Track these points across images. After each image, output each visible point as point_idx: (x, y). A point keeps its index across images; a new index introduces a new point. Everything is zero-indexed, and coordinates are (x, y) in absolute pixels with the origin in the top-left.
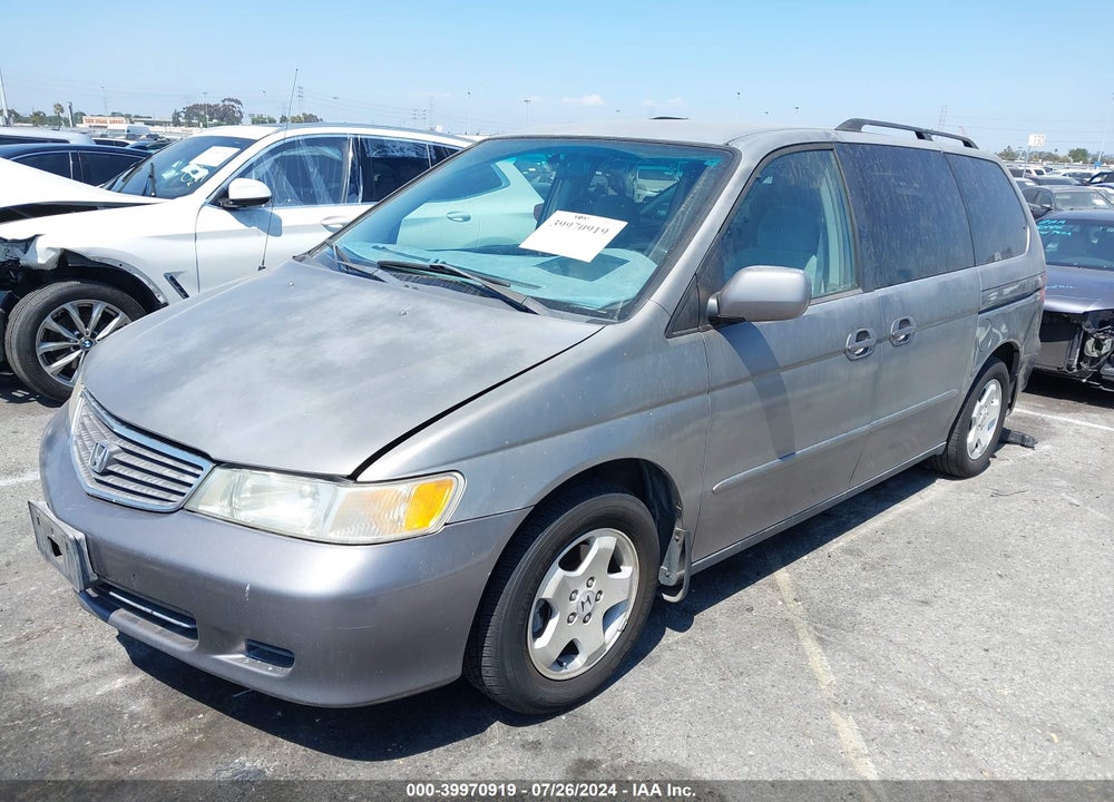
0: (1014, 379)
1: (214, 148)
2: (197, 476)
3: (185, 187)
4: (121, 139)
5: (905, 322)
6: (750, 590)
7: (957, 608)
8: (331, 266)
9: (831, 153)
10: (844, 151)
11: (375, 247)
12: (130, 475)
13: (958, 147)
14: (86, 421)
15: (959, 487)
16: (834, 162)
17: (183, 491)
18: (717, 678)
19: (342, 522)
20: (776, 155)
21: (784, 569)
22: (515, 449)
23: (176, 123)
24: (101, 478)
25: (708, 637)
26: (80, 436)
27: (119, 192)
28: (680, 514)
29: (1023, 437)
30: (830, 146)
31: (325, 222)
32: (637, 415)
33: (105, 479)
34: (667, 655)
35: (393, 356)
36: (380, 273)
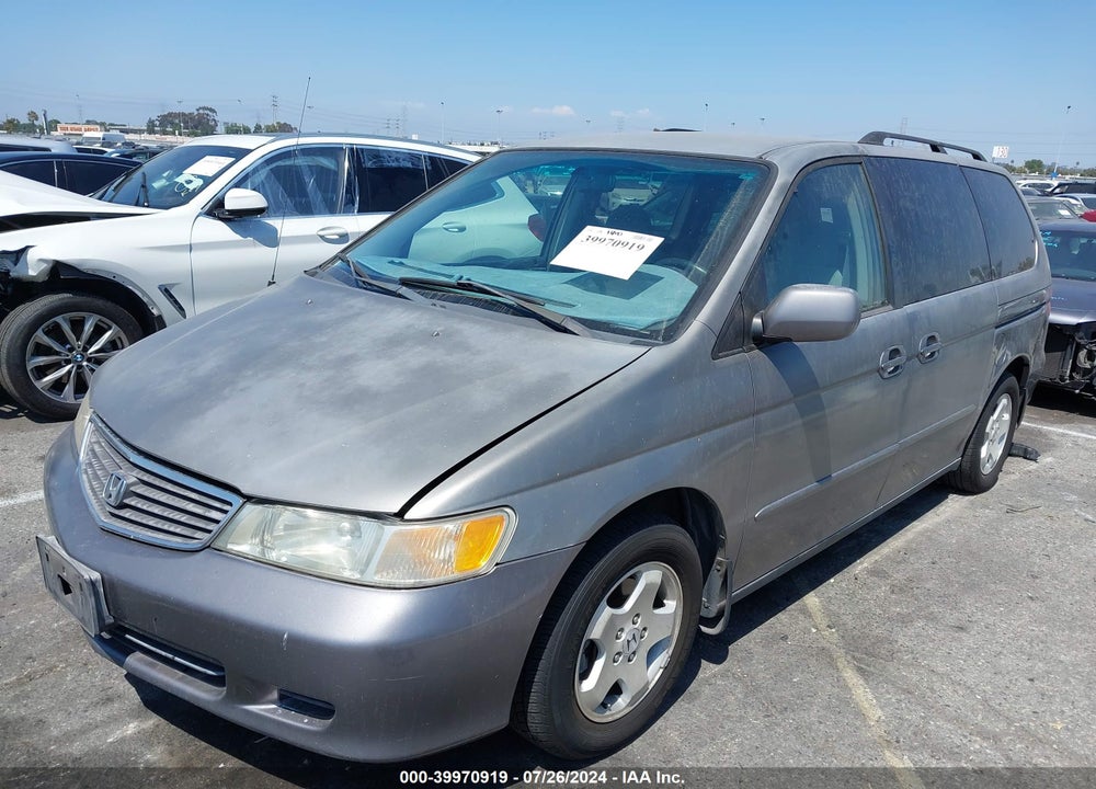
0: (1022, 392)
1: (207, 158)
2: (226, 512)
3: (179, 197)
4: (97, 146)
5: (932, 339)
6: (782, 616)
7: (994, 634)
8: (347, 281)
9: (860, 167)
10: (872, 165)
11: (392, 262)
12: (150, 509)
13: (967, 159)
14: (97, 448)
15: (972, 503)
16: (863, 176)
17: (209, 528)
18: (761, 715)
19: (387, 564)
20: (811, 168)
21: (812, 593)
22: (566, 481)
23: (151, 131)
24: (116, 512)
25: (746, 669)
26: (90, 464)
27: (110, 201)
28: (722, 544)
29: (1026, 450)
30: (857, 160)
31: (322, 233)
32: (685, 441)
33: (122, 513)
34: (707, 690)
35: (430, 381)
36: (404, 290)
